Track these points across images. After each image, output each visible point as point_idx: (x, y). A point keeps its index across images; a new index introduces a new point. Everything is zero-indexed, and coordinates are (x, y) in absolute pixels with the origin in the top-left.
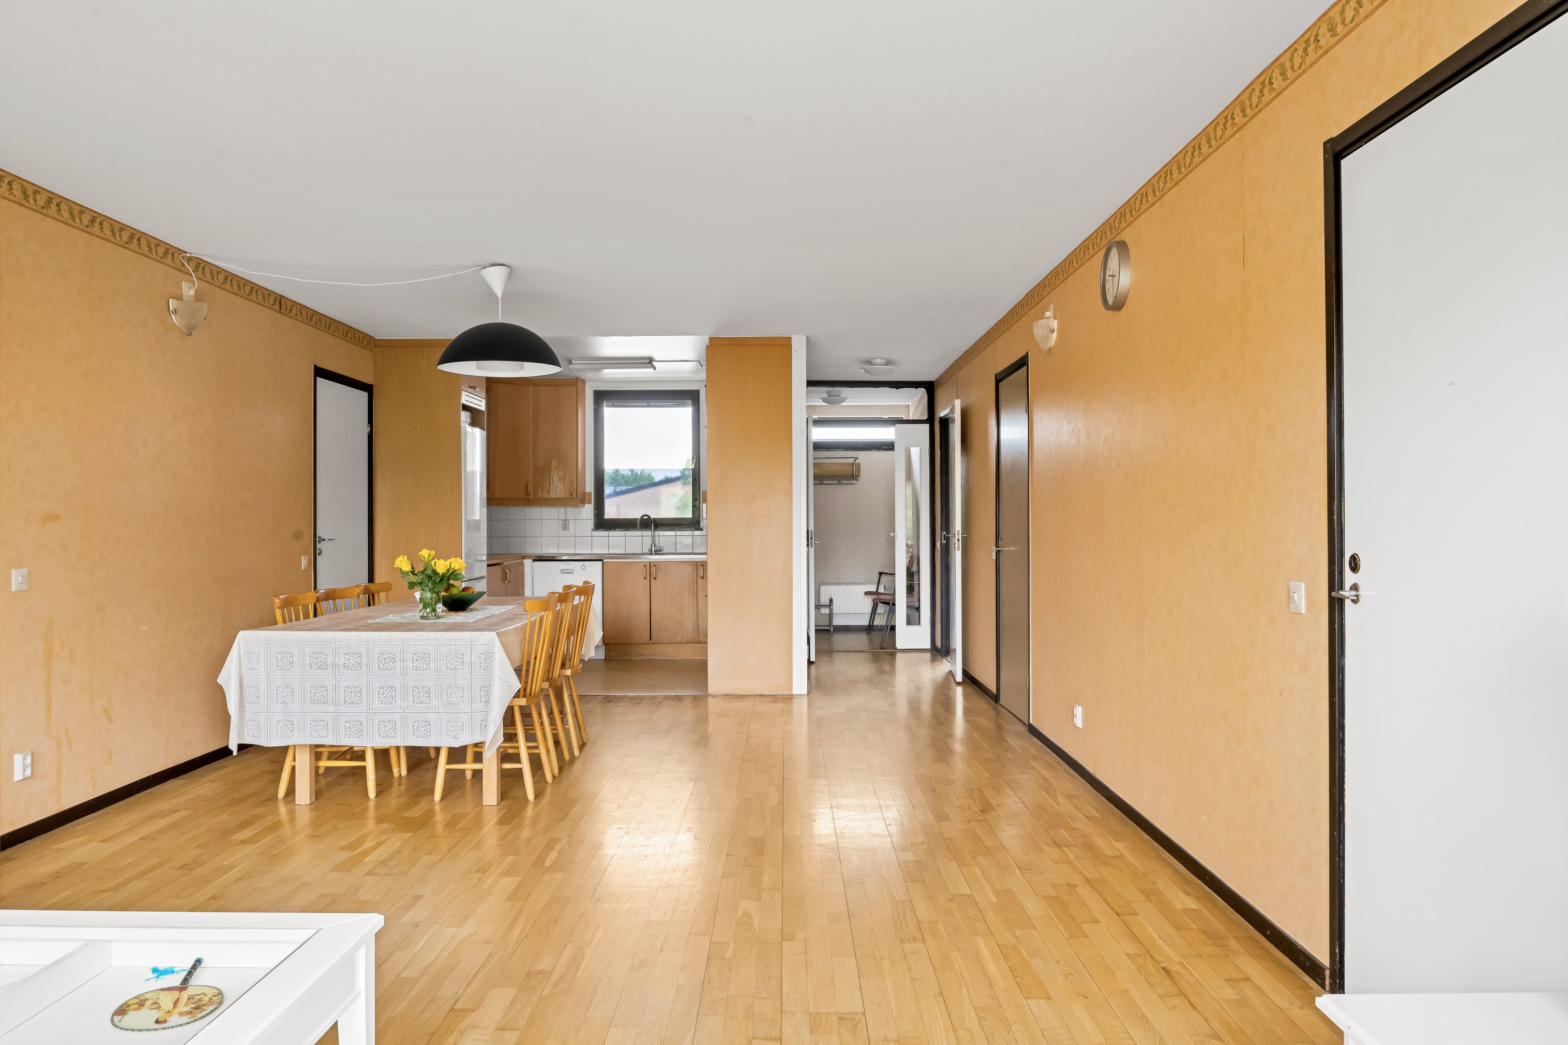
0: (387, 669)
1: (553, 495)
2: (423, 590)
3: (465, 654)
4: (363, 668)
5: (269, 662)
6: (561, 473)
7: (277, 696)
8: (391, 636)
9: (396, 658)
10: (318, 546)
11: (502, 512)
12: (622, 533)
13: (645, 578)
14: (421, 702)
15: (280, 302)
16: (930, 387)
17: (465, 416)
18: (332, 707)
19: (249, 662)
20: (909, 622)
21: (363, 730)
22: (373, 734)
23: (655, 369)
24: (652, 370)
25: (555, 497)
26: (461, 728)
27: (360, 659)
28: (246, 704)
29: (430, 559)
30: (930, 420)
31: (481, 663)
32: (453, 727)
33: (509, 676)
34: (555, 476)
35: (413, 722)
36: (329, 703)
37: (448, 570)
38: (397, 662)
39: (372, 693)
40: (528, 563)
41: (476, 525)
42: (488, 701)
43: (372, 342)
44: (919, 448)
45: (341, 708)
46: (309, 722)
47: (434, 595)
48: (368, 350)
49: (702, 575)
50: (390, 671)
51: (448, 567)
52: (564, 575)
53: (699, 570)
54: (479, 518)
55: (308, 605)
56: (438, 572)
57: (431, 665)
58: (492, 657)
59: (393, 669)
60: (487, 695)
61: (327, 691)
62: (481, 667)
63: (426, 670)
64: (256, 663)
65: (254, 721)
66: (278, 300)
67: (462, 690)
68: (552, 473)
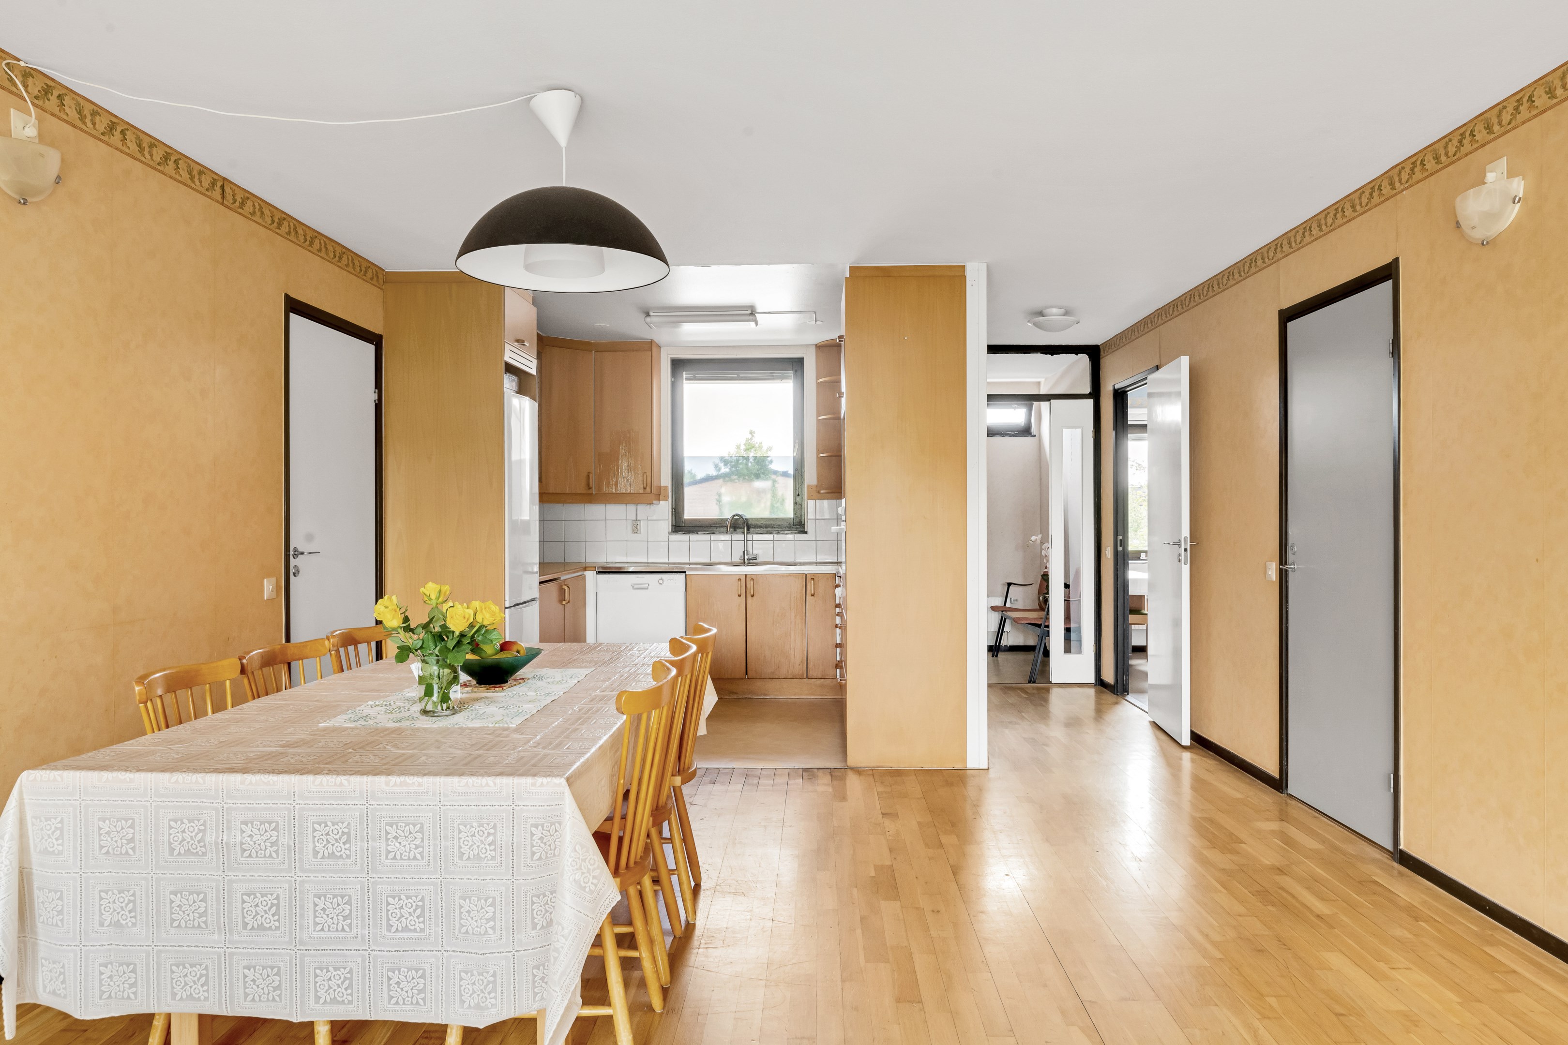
0: (332, 856)
1: (621, 489)
2: (424, 661)
3: (499, 826)
4: (280, 852)
5: (83, 838)
6: (632, 462)
7: (100, 911)
8: (341, 784)
9: (353, 833)
10: (293, 562)
11: (558, 510)
12: (707, 537)
13: (740, 596)
14: (406, 929)
15: (222, 187)
16: (1094, 353)
17: (509, 383)
18: (216, 936)
19: (43, 838)
20: (1067, 650)
21: (283, 985)
22: (303, 995)
23: (757, 324)
24: (753, 324)
25: (624, 492)
26: (491, 985)
27: (276, 834)
28: (39, 925)
29: (441, 600)
30: (1095, 394)
31: (533, 846)
32: (474, 983)
33: (594, 877)
34: (624, 464)
35: (388, 970)
36: (210, 927)
37: (471, 626)
38: (353, 841)
39: (302, 907)
40: (590, 575)
41: (526, 525)
42: (550, 923)
43: (380, 276)
44: (1079, 431)
45: (236, 937)
46: (168, 966)
47: (447, 671)
48: (375, 286)
49: (813, 592)
50: (340, 862)
51: (471, 620)
52: (637, 591)
53: (809, 585)
54: (528, 518)
55: (223, 684)
56: (452, 629)
57: (426, 850)
58: (556, 831)
59: (344, 856)
60: (547, 911)
61: (206, 903)
62: (533, 854)
63: (415, 858)
64: (57, 839)
65: (54, 963)
66: (219, 184)
67: (493, 904)
68: (620, 462)
